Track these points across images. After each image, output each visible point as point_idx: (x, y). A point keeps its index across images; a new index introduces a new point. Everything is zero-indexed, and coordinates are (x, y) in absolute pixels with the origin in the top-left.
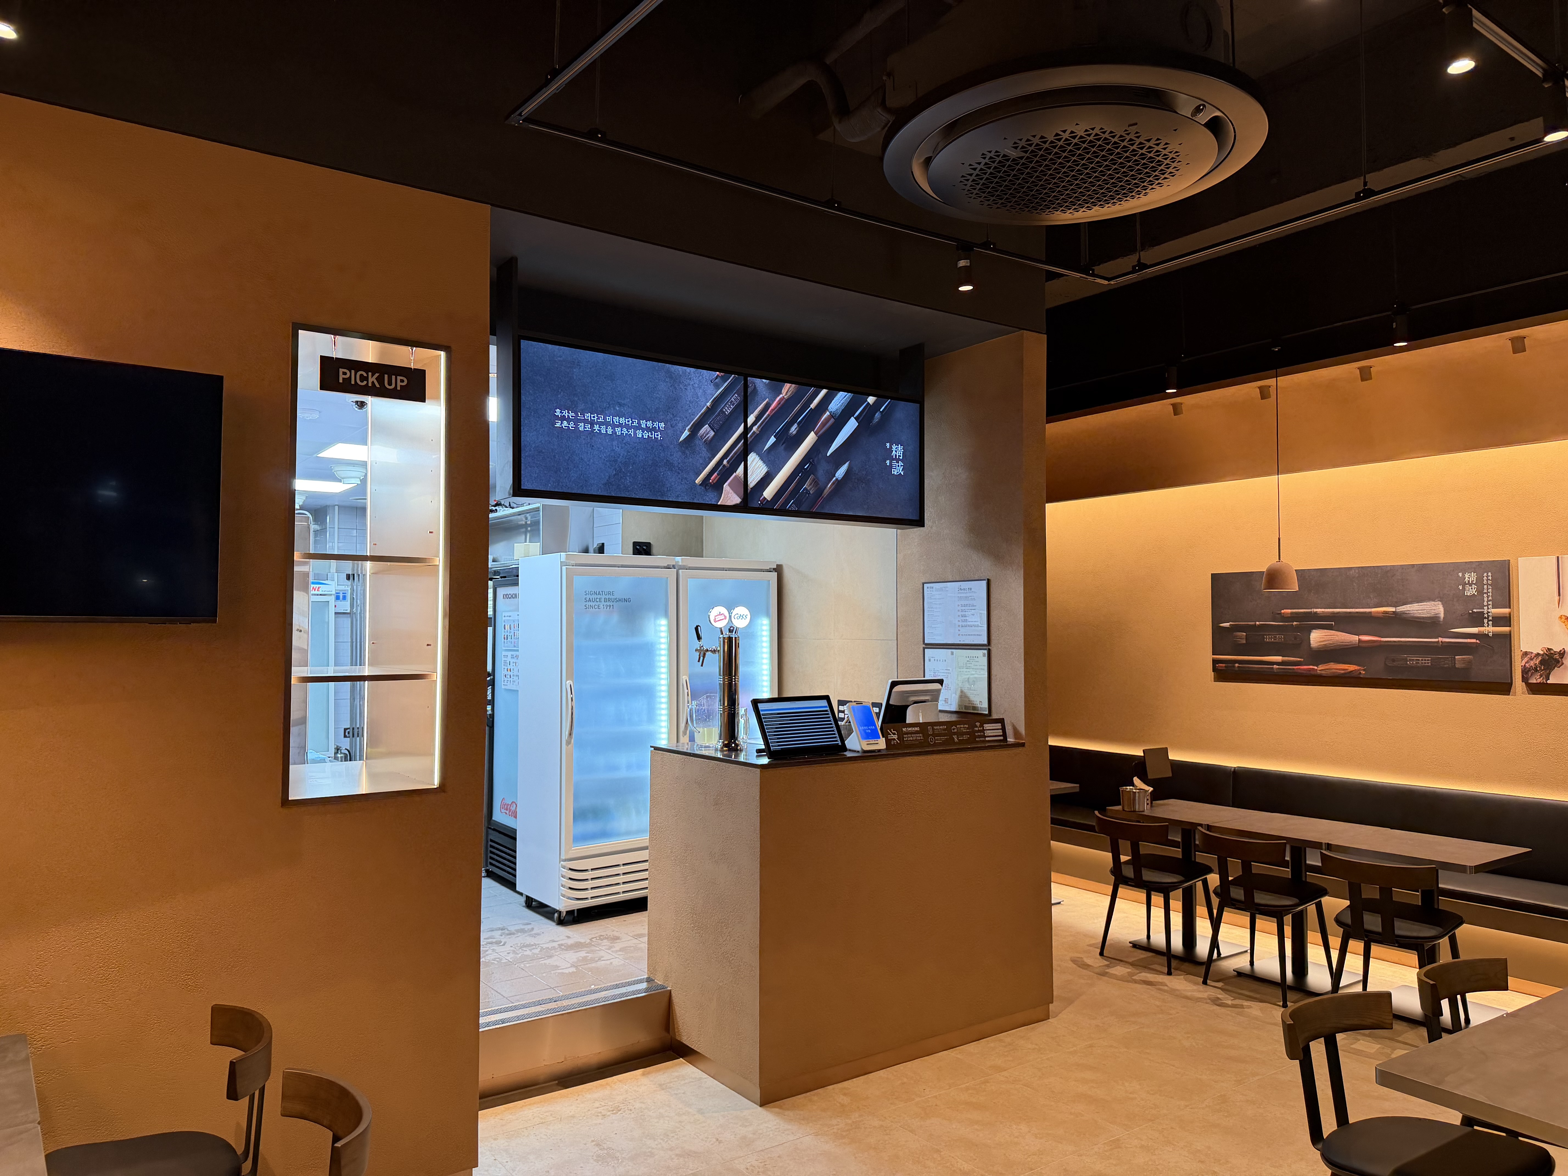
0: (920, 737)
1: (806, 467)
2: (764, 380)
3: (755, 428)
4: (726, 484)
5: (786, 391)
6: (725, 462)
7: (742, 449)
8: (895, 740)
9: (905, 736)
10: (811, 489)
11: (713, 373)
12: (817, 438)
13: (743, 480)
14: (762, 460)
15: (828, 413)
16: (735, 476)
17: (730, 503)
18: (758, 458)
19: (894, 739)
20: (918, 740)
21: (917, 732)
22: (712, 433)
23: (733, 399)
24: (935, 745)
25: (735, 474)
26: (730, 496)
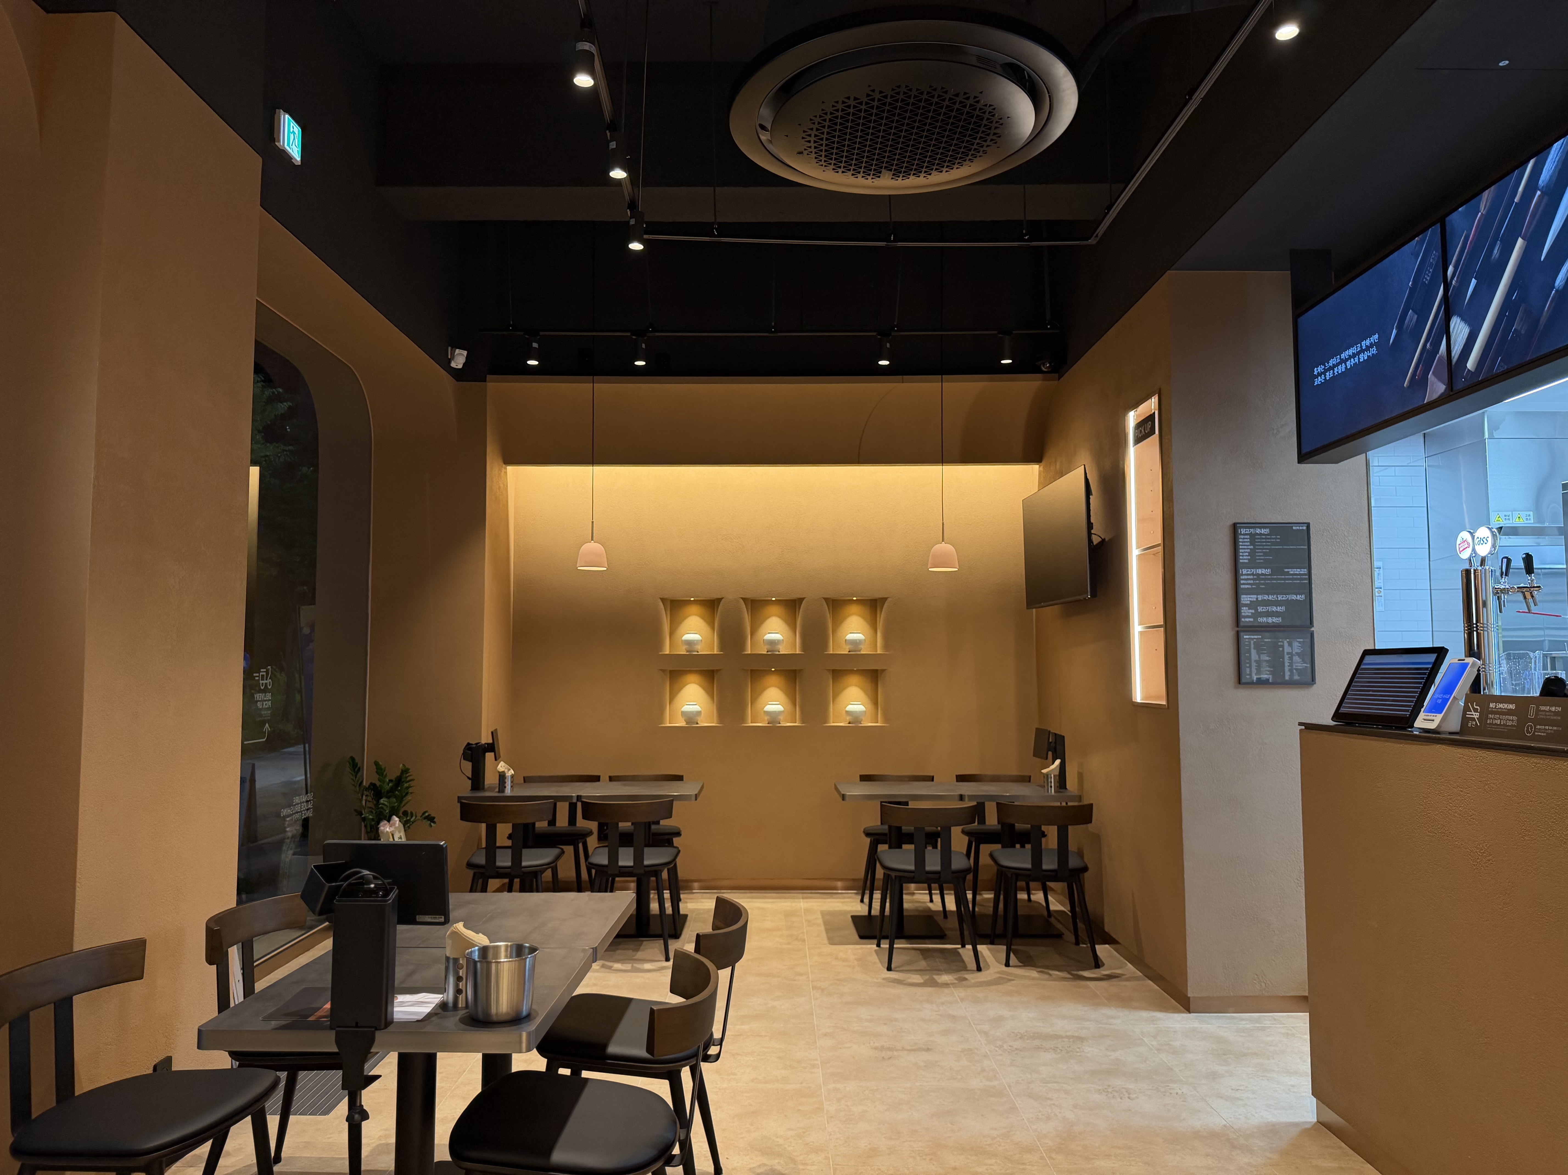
0: (1511, 721)
1: (1514, 298)
2: (1460, 209)
3: (1454, 282)
4: (1431, 373)
5: (1484, 203)
6: (1428, 345)
7: (1444, 316)
8: (1475, 720)
9: (1490, 716)
10: (1521, 328)
11: (1413, 242)
12: (1526, 242)
13: (1446, 359)
14: (1463, 320)
15: (1539, 193)
16: (1439, 357)
17: (1435, 396)
18: (1459, 320)
19: (1473, 719)
20: (1509, 726)
21: (1509, 712)
22: (1416, 316)
23: (1431, 260)
24: (1534, 738)
25: (1438, 355)
26: (1437, 387)
